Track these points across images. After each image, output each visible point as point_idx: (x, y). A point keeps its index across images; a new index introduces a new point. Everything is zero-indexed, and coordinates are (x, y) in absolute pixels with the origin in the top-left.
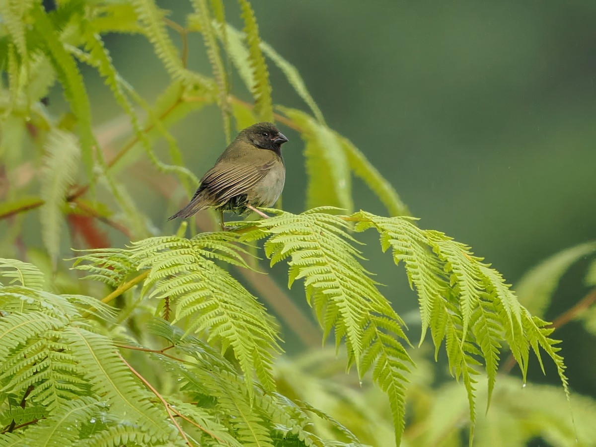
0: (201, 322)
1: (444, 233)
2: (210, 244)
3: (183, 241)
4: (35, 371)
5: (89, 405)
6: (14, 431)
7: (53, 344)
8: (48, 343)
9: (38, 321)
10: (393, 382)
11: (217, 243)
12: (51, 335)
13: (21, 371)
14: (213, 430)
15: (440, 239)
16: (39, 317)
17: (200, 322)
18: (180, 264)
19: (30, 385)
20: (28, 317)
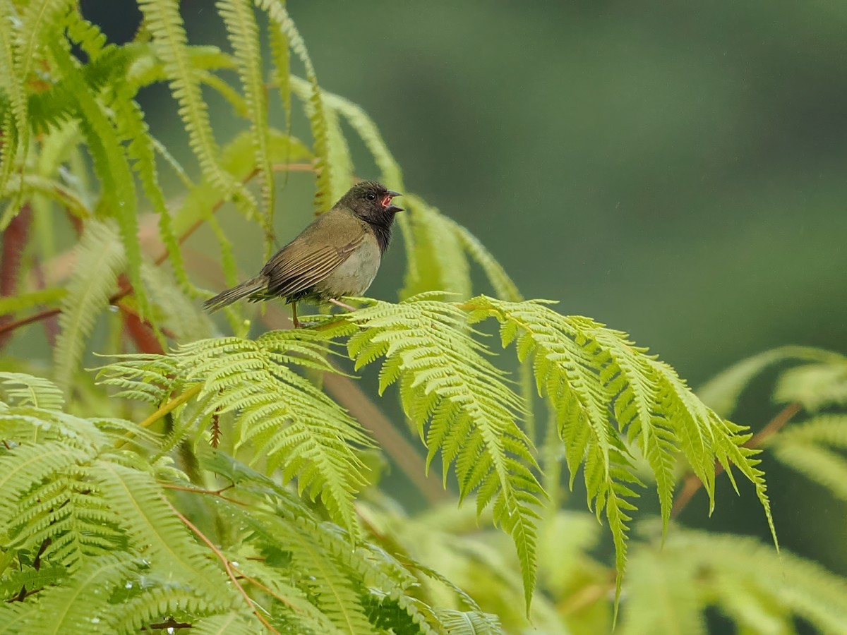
0: (275, 441)
1: (592, 319)
2: (282, 345)
3: (246, 343)
4: (52, 519)
5: (124, 563)
6: (25, 598)
7: (77, 484)
8: (70, 482)
9: (57, 454)
10: (520, 521)
11: (292, 343)
12: (74, 472)
13: (34, 520)
14: (286, 595)
15: (588, 327)
16: (59, 448)
17: (273, 441)
18: (239, 372)
19: (46, 538)
20: (45, 450)
